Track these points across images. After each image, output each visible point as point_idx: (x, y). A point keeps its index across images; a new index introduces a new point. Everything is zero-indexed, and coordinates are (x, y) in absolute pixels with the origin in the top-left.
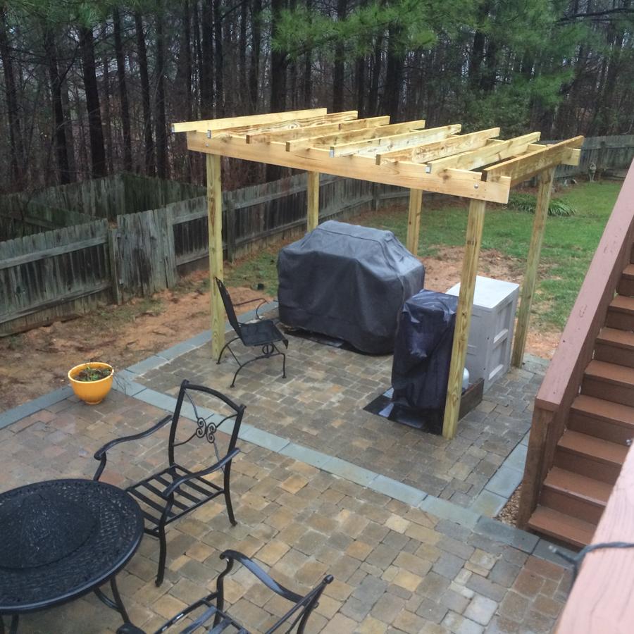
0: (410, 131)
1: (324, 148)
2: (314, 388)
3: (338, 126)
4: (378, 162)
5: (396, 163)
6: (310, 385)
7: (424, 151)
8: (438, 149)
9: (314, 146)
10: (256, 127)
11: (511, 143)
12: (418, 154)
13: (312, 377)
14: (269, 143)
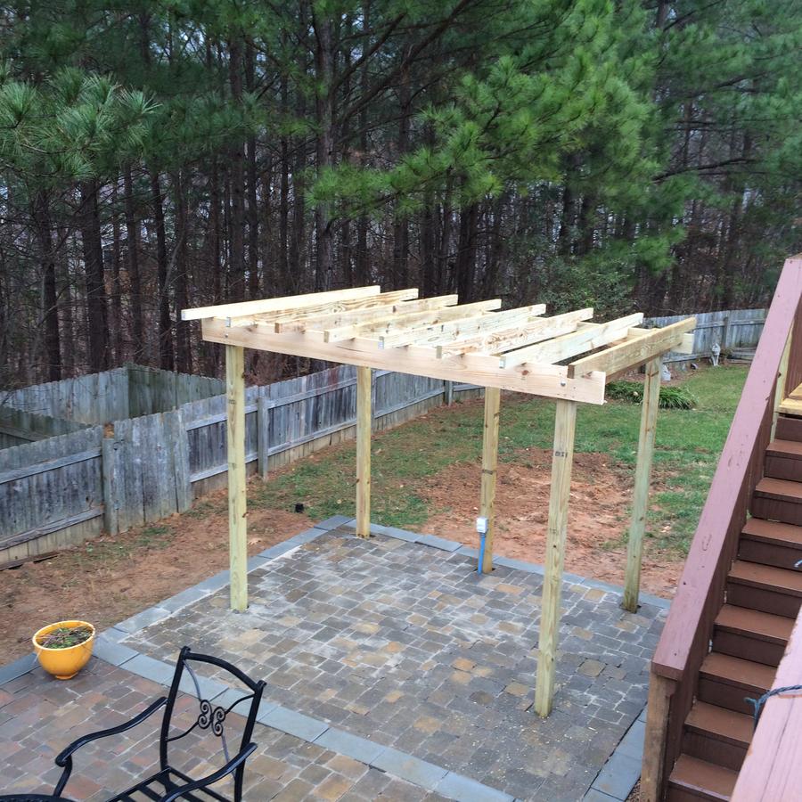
0: (483, 314)
1: (373, 337)
2: (364, 647)
3: (392, 309)
4: (439, 355)
5: (462, 355)
6: (360, 642)
7: (498, 340)
8: (516, 336)
9: (360, 335)
10: (289, 312)
11: (607, 328)
12: (490, 343)
13: (363, 631)
14: (303, 332)
